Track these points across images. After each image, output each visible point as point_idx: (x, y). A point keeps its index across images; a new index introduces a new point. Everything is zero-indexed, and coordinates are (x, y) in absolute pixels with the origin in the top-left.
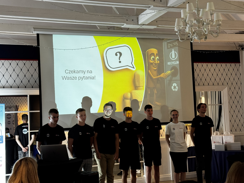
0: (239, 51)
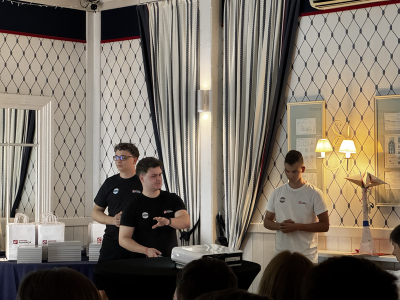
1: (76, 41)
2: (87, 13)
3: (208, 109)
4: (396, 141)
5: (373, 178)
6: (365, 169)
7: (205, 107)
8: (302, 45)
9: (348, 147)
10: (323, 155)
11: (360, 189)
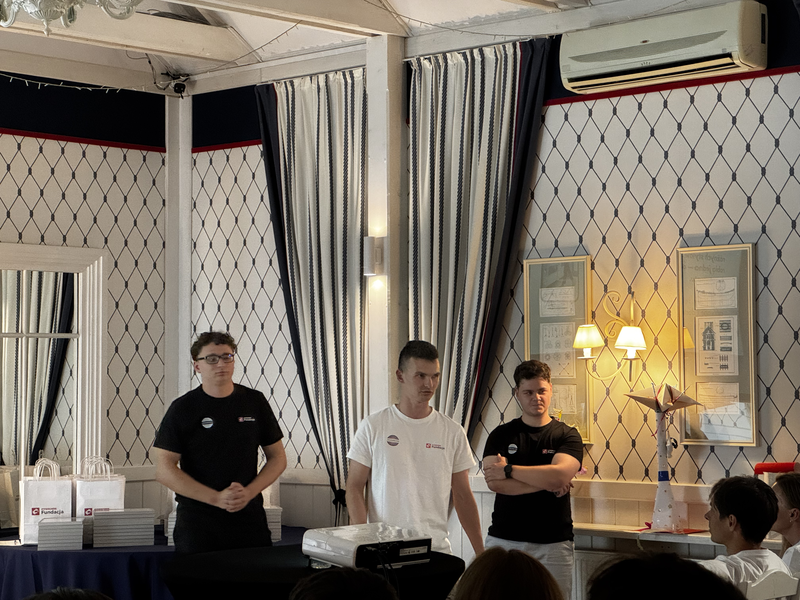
0: (162, 98)
1: (148, 150)
2: (167, 99)
3: (381, 272)
4: (716, 329)
5: (675, 395)
6: (660, 378)
7: (377, 268)
8: (549, 157)
9: (631, 338)
10: (587, 354)
11: (653, 414)
